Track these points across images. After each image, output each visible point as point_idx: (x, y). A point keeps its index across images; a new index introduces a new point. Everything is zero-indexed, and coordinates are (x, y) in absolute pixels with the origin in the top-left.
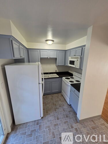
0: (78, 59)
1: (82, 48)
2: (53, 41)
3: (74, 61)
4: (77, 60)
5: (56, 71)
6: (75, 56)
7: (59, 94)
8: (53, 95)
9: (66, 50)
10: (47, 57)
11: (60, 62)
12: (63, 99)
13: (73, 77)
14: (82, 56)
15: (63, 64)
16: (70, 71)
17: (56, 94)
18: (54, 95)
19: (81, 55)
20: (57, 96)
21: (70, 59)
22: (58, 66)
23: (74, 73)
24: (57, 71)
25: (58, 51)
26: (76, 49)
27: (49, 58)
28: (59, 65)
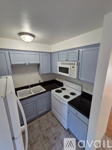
0: (73, 66)
1: (79, 50)
2: (34, 36)
3: (68, 68)
4: (72, 68)
5: (40, 81)
6: (67, 60)
7: (48, 114)
8: (40, 119)
9: (51, 53)
10: (24, 63)
11: (44, 69)
12: (56, 121)
13: (64, 87)
14: (80, 61)
15: (49, 72)
16: (57, 79)
17: (43, 116)
18: (42, 117)
19: (77, 60)
20: (46, 119)
21: (60, 65)
22: (42, 75)
23: (65, 82)
24: (42, 81)
25: (41, 54)
26: (69, 52)
27: (27, 64)
28: (44, 73)
